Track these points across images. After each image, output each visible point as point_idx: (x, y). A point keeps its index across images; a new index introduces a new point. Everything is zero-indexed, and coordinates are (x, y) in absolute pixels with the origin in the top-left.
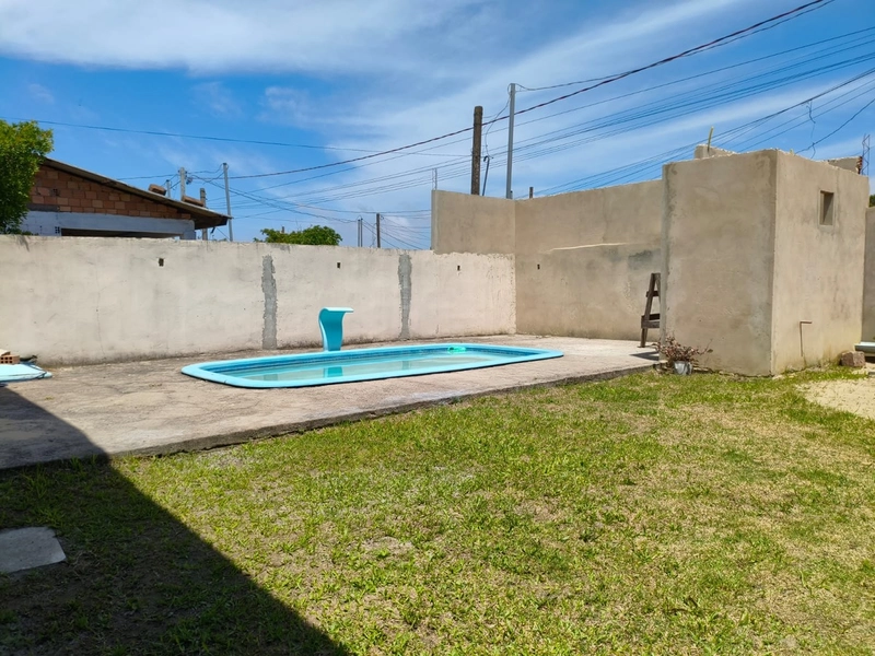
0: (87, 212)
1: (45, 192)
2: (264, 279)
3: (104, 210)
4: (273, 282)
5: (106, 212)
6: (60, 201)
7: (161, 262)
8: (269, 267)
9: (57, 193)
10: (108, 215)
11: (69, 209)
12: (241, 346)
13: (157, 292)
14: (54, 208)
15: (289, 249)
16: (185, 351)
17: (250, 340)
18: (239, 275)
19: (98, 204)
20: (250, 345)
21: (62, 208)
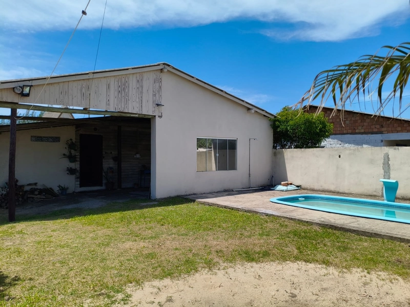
0: (394, 133)
1: (378, 126)
2: (384, 164)
3: (402, 131)
4: (389, 165)
5: (402, 132)
6: (383, 129)
7: (340, 156)
8: (387, 158)
9: (382, 126)
10: (403, 133)
11: (387, 132)
12: (371, 194)
13: (337, 168)
14: (381, 133)
15: (398, 149)
16: (346, 192)
17: (375, 191)
18: (372, 162)
19: (399, 129)
20: (375, 193)
21: (384, 132)
